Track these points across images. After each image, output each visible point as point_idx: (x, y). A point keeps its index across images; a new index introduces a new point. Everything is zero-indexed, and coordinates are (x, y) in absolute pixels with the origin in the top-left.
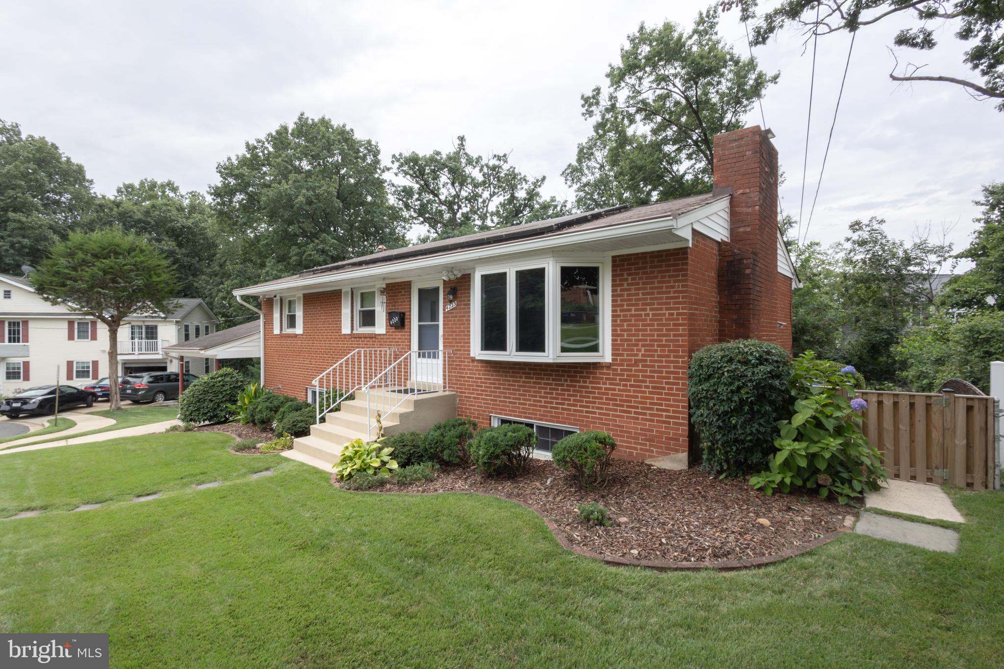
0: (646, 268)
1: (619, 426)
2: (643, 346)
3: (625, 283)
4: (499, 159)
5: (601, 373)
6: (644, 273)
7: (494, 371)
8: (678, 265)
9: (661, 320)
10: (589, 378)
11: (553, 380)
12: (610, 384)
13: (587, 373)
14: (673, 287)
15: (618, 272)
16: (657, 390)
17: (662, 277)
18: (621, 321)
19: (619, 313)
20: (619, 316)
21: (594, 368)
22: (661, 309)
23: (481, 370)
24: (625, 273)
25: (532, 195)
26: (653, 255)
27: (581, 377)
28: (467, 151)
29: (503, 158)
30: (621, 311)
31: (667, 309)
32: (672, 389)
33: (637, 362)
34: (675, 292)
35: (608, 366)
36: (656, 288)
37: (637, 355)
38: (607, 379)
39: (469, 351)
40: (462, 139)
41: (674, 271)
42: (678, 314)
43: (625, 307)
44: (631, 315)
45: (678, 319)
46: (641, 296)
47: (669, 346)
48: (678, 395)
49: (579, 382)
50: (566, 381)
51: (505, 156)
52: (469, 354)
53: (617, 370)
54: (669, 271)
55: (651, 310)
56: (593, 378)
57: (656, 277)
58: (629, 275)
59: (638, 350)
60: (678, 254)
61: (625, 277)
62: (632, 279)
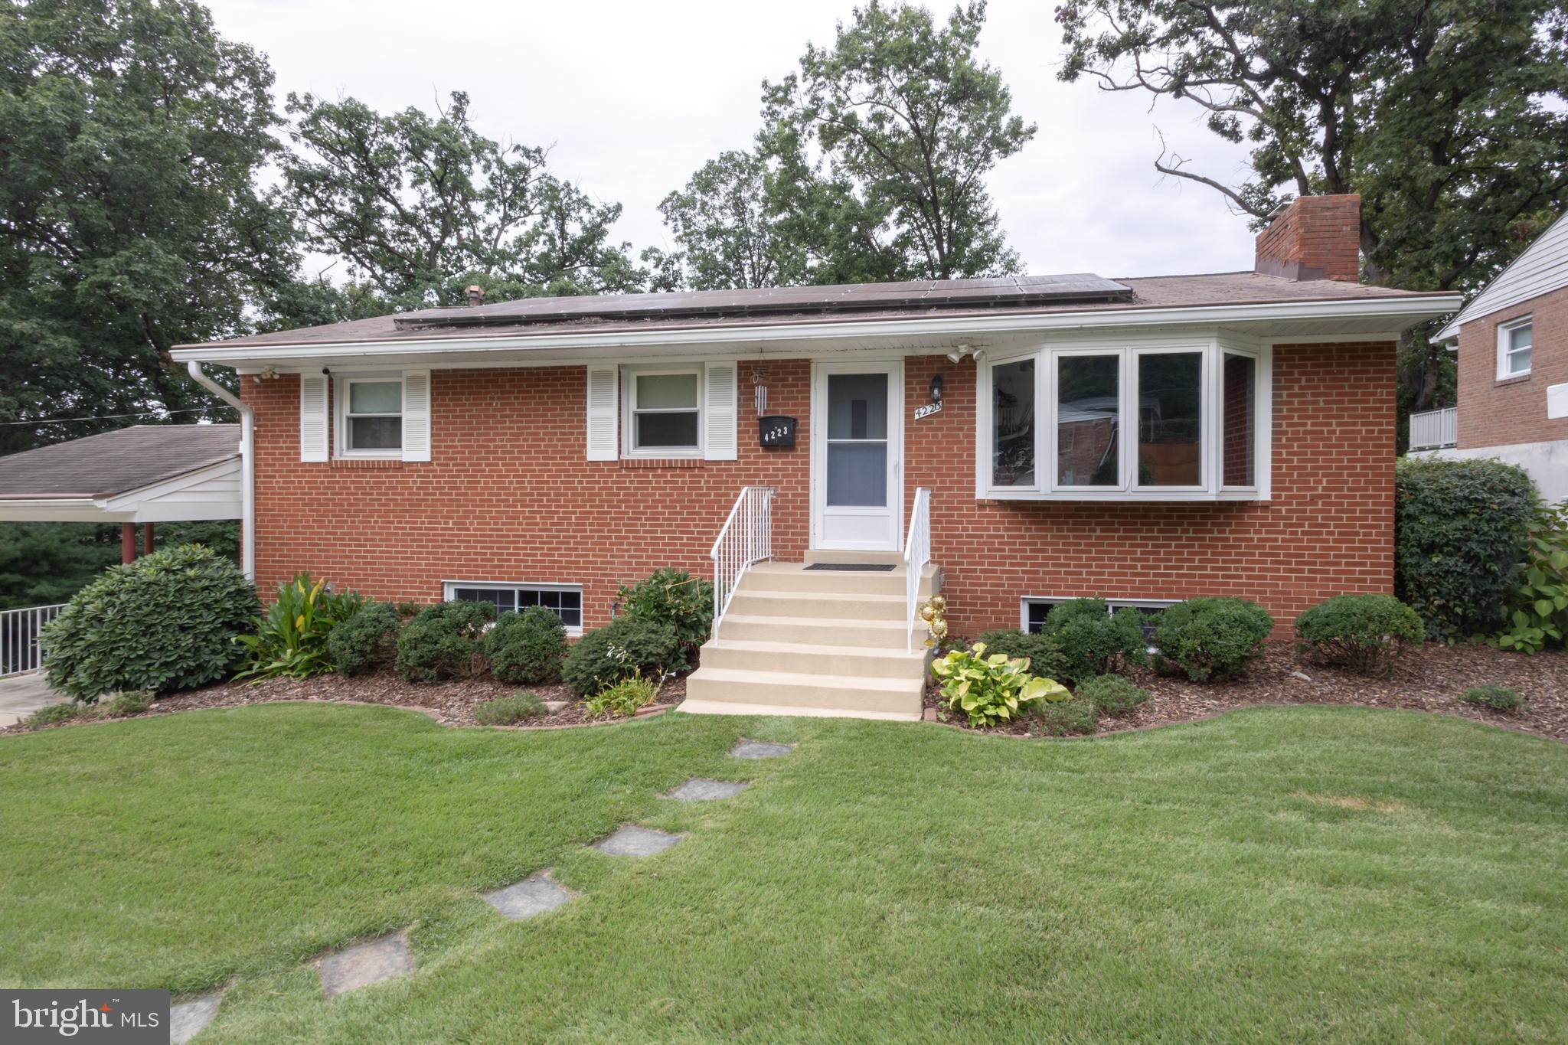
0: (1331, 365)
1: (1283, 593)
2: (1324, 475)
3: (1296, 386)
4: (527, 153)
5: (1250, 517)
6: (1326, 373)
7: (1031, 523)
8: (1381, 364)
9: (1355, 439)
10: (1230, 525)
11: (1160, 531)
12: (1267, 532)
13: (1226, 517)
14: (1374, 394)
15: (1284, 369)
16: (1347, 536)
17: (1356, 380)
18: (1288, 440)
19: (1284, 428)
20: (1285, 433)
21: (1239, 510)
22: (1355, 424)
23: (1003, 523)
24: (1296, 371)
25: (594, 233)
26: (1316, 349)
27: (1214, 524)
28: (471, 125)
29: (535, 155)
30: (1288, 425)
31: (1363, 424)
32: (1370, 534)
33: (1313, 500)
34: (1375, 401)
35: (1265, 506)
36: (1346, 395)
37: (1315, 489)
38: (1262, 525)
39: (974, 489)
40: (461, 98)
41: (1375, 372)
42: (1380, 432)
43: (1296, 420)
44: (1306, 432)
45: (1380, 439)
46: (1322, 405)
47: (1366, 475)
48: (1379, 542)
49: (1212, 532)
50: (1186, 531)
51: (538, 151)
52: (973, 496)
53: (1280, 511)
54: (1368, 372)
55: (1338, 424)
56: (1237, 525)
57: (1346, 379)
58: (1301, 373)
59: (1316, 482)
60: (1381, 349)
61: (1296, 376)
62: (1308, 380)
